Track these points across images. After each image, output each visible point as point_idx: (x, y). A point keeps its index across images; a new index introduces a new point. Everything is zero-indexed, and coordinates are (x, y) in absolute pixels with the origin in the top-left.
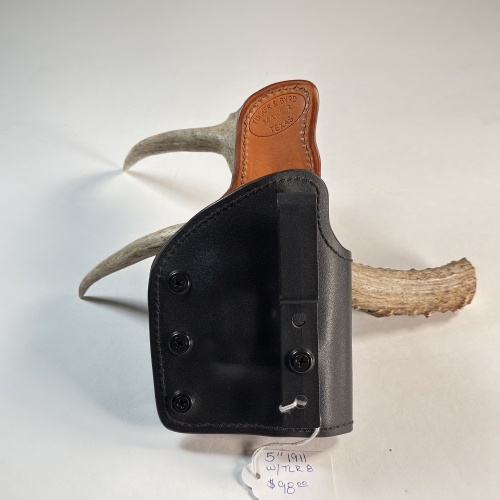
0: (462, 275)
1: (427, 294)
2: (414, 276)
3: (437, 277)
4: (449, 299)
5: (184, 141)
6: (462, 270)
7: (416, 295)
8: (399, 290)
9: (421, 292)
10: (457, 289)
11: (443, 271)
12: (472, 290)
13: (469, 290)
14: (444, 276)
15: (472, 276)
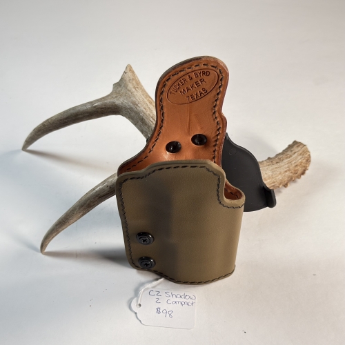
0: (300, 152)
1: (286, 171)
2: (274, 162)
3: (287, 158)
4: (298, 170)
5: (87, 112)
6: (299, 149)
7: (280, 173)
8: (270, 174)
9: (282, 171)
10: (301, 162)
11: (288, 153)
12: (308, 160)
13: (307, 161)
14: (291, 156)
15: (306, 151)
